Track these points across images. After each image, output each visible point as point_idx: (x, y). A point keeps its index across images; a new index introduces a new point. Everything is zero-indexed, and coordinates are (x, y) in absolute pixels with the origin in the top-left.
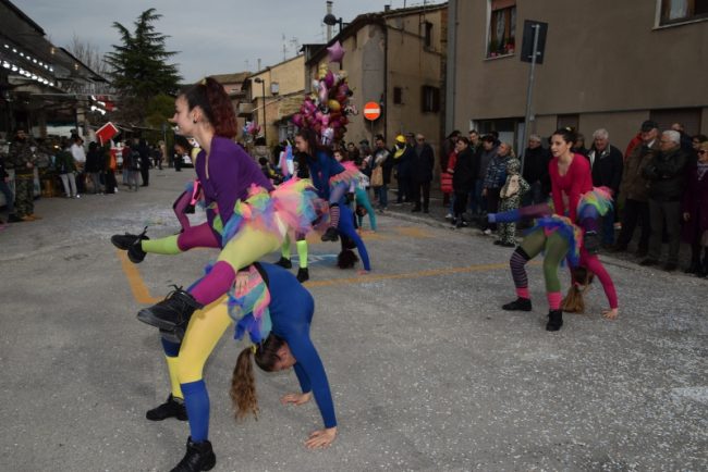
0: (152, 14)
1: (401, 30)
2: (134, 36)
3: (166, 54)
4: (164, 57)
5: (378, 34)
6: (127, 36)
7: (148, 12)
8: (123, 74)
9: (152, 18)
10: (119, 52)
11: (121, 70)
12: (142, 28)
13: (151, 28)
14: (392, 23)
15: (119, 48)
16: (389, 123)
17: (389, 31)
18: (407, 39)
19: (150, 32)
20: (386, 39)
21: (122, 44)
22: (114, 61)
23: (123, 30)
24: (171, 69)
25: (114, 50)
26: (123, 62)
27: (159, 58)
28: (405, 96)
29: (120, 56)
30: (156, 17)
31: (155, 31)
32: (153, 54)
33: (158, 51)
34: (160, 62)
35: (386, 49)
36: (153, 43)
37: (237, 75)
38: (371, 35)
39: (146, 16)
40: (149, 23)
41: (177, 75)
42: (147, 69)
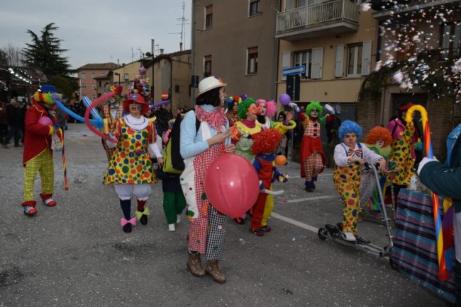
0: (52, 26)
1: (179, 61)
2: (40, 39)
3: (60, 51)
4: (59, 53)
5: (168, 63)
6: (36, 38)
7: (50, 25)
8: (33, 62)
9: (52, 29)
10: (31, 48)
11: (31, 59)
12: (46, 34)
13: (51, 34)
14: (175, 58)
15: (30, 46)
16: (173, 100)
17: (173, 62)
18: (182, 64)
19: (51, 37)
20: (171, 65)
21: (33, 43)
22: (27, 54)
23: (33, 35)
24: (64, 60)
25: (27, 47)
26: (33, 55)
27: (56, 53)
28: (181, 89)
29: (31, 51)
30: (55, 28)
31: (54, 36)
32: (53, 51)
33: (55, 48)
34: (57, 55)
35: (171, 69)
36: (52, 44)
37: (105, 64)
38: (165, 63)
39: (48, 27)
40: (50, 31)
41: (68, 63)
42: (48, 59)
